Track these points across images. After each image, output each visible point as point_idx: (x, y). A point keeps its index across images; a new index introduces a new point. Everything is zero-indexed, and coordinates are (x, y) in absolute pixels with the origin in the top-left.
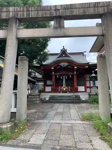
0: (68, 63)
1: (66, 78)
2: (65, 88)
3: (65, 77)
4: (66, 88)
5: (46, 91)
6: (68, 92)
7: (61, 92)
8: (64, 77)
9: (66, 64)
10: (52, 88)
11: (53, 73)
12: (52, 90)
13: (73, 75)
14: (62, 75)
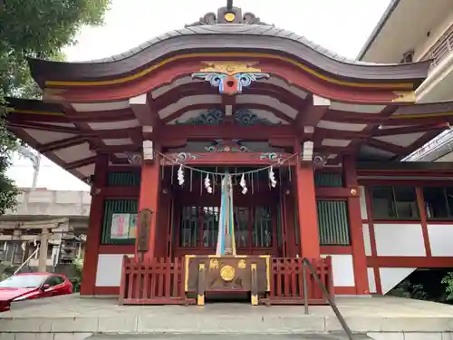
0: (262, 62)
1: (237, 189)
2: (235, 265)
3: (236, 180)
4: (242, 265)
5: (99, 283)
6: (254, 299)
7: (201, 299)
8: (226, 182)
9: (245, 74)
10: (127, 260)
11: (148, 146)
12: (127, 278)
13: (294, 168)
14: (210, 168)
